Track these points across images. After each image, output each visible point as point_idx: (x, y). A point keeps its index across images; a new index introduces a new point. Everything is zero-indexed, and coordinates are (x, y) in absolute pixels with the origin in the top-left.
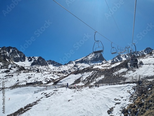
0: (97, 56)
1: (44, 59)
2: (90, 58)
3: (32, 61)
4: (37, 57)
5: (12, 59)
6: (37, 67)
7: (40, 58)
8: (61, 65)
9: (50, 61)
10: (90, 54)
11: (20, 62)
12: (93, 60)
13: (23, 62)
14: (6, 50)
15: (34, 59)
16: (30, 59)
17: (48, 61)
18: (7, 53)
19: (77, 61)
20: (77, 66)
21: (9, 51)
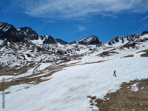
0: (94, 40)
1: (53, 38)
2: (88, 40)
3: (44, 40)
4: (47, 36)
5: (28, 37)
6: (47, 45)
7: (50, 37)
8: (67, 43)
9: (58, 39)
10: (89, 37)
11: (34, 40)
12: (90, 43)
13: (37, 40)
14: (23, 30)
15: (45, 38)
16: (42, 38)
17: (56, 40)
18: (25, 32)
19: (80, 41)
20: (77, 47)
21: (26, 31)
